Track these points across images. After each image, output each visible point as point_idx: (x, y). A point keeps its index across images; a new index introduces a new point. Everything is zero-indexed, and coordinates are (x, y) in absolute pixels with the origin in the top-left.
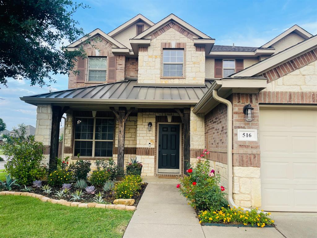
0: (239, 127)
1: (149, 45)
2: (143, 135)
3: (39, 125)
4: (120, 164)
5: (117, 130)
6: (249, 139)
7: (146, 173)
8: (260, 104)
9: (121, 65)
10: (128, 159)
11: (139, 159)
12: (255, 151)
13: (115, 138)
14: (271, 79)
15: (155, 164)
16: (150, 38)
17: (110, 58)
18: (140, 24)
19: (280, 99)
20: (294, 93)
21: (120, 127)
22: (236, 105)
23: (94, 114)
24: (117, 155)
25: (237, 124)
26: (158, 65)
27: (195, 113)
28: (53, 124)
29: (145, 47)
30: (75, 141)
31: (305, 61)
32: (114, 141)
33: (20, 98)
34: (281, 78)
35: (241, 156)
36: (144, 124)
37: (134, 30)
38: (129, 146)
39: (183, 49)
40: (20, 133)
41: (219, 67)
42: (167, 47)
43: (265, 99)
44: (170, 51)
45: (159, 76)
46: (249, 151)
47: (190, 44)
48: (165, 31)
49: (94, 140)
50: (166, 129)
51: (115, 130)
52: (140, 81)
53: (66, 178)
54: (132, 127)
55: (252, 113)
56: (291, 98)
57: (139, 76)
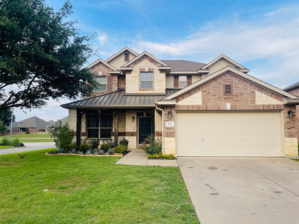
0: (166, 121)
1: (132, 70)
2: (129, 124)
3: (70, 120)
4: (116, 141)
5: (114, 122)
6: (170, 126)
7: (132, 147)
8: (175, 110)
9: (115, 81)
10: (120, 138)
11: (127, 138)
12: (173, 131)
13: (112, 126)
14: (180, 99)
15: (137, 141)
16: (132, 66)
17: (108, 77)
18: (127, 52)
19: (184, 108)
20: (190, 106)
21: (115, 120)
22: (165, 111)
23: (99, 112)
24: (114, 137)
25: (166, 119)
26: (138, 82)
27: (157, 112)
29: (130, 71)
30: (88, 129)
31: (195, 92)
32: (112, 128)
33: (60, 105)
34: (184, 99)
35: (167, 133)
36: (130, 118)
37: (123, 57)
38: (121, 131)
39: (153, 72)
40: (59, 124)
42: (143, 71)
43: (177, 108)
44: (145, 73)
45: (138, 88)
46: (170, 131)
47: (156, 69)
48: (141, 61)
49: (99, 128)
50: (143, 120)
51: (112, 121)
52: (127, 92)
53: (88, 148)
54: (123, 119)
55: (171, 115)
56: (188, 108)
57: (126, 89)
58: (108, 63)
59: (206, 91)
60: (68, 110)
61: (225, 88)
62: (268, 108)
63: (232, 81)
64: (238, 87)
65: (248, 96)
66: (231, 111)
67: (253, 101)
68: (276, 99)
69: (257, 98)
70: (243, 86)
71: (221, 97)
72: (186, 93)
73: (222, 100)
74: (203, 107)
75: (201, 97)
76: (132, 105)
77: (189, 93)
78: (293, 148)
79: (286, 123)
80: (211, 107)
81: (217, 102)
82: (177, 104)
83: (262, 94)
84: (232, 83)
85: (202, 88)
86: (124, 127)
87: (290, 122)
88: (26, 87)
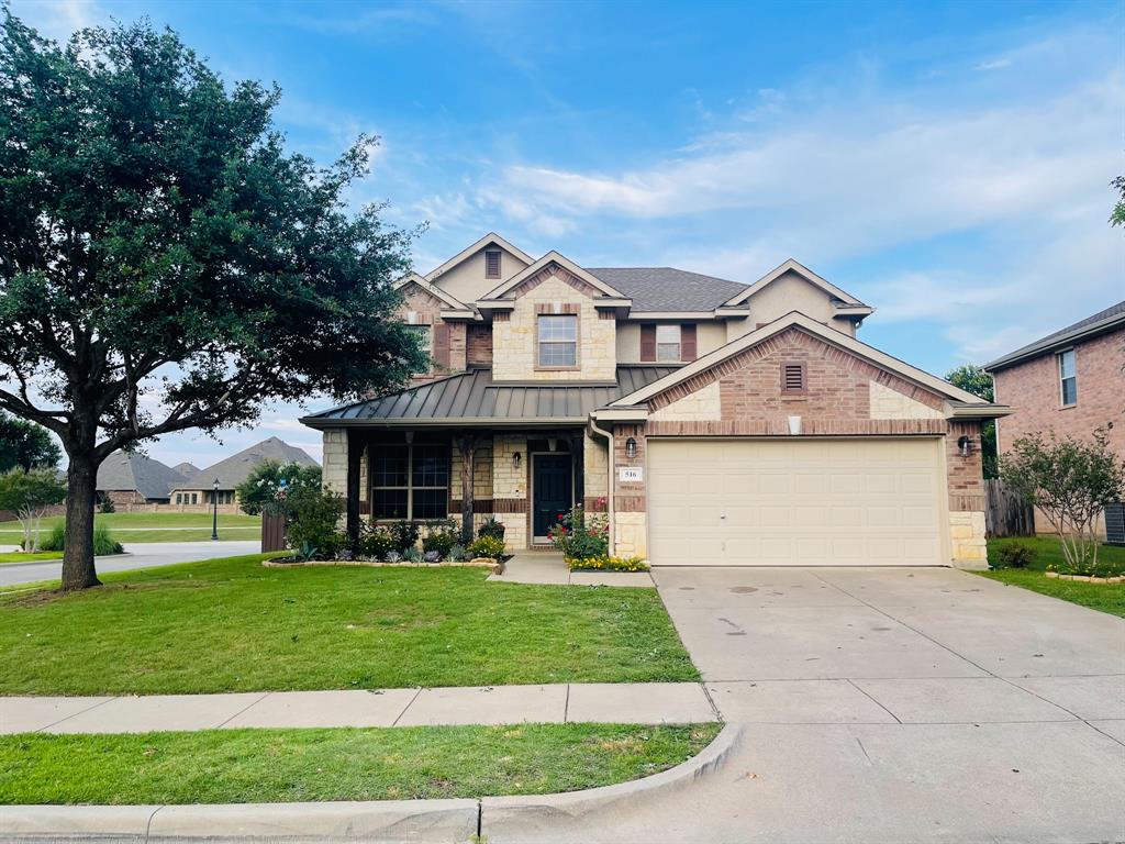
0: (621, 465)
1: (512, 309)
2: (505, 476)
3: (329, 462)
4: (468, 526)
5: (455, 468)
6: (633, 479)
7: (512, 544)
8: (646, 436)
9: (458, 340)
10: (479, 520)
11: (498, 517)
12: (639, 494)
13: (450, 481)
14: (660, 405)
15: (528, 528)
16: (513, 295)
17: (437, 328)
18: (493, 250)
19: (669, 430)
20: (686, 423)
22: (617, 439)
23: (409, 437)
24: (461, 516)
25: (619, 461)
26: (530, 346)
27: (590, 438)
28: (349, 460)
29: (505, 313)
30: (375, 491)
31: (701, 383)
32: (450, 489)
33: (300, 419)
34: (672, 405)
35: (623, 499)
36: (506, 455)
37: (481, 265)
38: (481, 498)
39: (575, 315)
41: (648, 340)
42: (545, 312)
43: (652, 431)
44: (552, 318)
45: (532, 366)
46: (633, 493)
47: (587, 306)
48: (541, 282)
49: (410, 488)
50: (546, 464)
51: (451, 467)
52: (500, 374)
54: (484, 460)
55: (634, 448)
56: (682, 428)
57: (494, 366)
58: (433, 282)
59: (733, 382)
60: (322, 433)
61: (785, 373)
62: (904, 428)
63: (804, 355)
64: (823, 371)
65: (849, 395)
66: (803, 438)
67: (863, 409)
68: (925, 403)
69: (873, 401)
70: (834, 368)
71: (774, 400)
72: (676, 388)
73: (776, 408)
74: (724, 427)
75: (718, 399)
76: (515, 418)
77: (684, 386)
78: (971, 542)
79: (952, 470)
80: (748, 427)
81: (761, 413)
82: (651, 418)
83: (888, 389)
84: (804, 359)
85: (722, 373)
86: (486, 484)
87: (963, 469)
88: (196, 364)
